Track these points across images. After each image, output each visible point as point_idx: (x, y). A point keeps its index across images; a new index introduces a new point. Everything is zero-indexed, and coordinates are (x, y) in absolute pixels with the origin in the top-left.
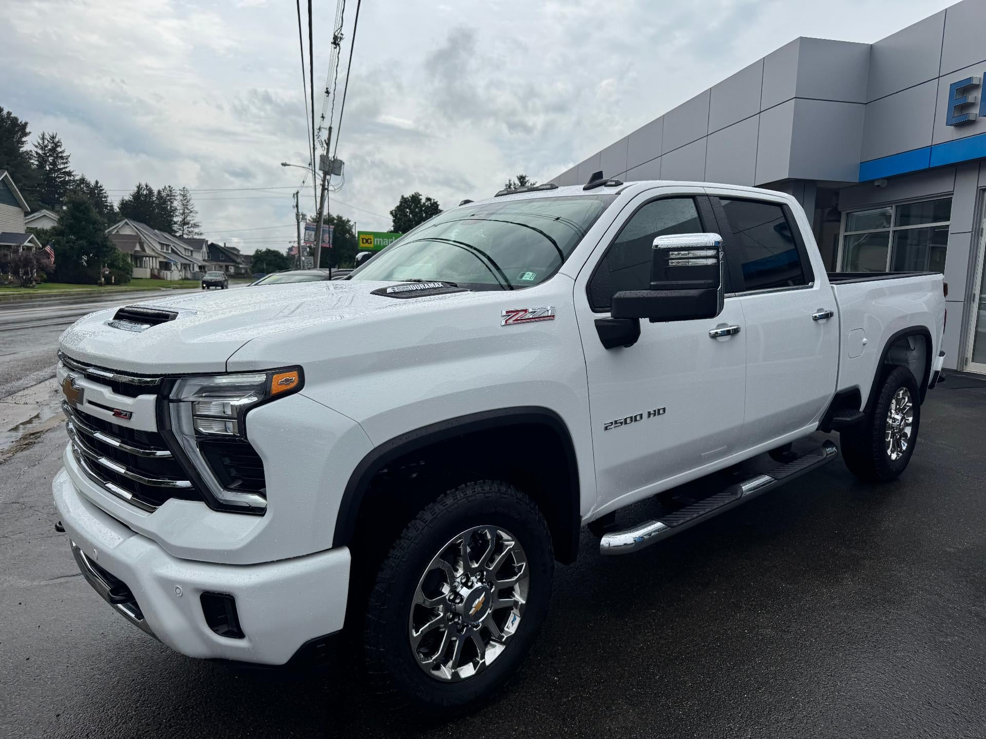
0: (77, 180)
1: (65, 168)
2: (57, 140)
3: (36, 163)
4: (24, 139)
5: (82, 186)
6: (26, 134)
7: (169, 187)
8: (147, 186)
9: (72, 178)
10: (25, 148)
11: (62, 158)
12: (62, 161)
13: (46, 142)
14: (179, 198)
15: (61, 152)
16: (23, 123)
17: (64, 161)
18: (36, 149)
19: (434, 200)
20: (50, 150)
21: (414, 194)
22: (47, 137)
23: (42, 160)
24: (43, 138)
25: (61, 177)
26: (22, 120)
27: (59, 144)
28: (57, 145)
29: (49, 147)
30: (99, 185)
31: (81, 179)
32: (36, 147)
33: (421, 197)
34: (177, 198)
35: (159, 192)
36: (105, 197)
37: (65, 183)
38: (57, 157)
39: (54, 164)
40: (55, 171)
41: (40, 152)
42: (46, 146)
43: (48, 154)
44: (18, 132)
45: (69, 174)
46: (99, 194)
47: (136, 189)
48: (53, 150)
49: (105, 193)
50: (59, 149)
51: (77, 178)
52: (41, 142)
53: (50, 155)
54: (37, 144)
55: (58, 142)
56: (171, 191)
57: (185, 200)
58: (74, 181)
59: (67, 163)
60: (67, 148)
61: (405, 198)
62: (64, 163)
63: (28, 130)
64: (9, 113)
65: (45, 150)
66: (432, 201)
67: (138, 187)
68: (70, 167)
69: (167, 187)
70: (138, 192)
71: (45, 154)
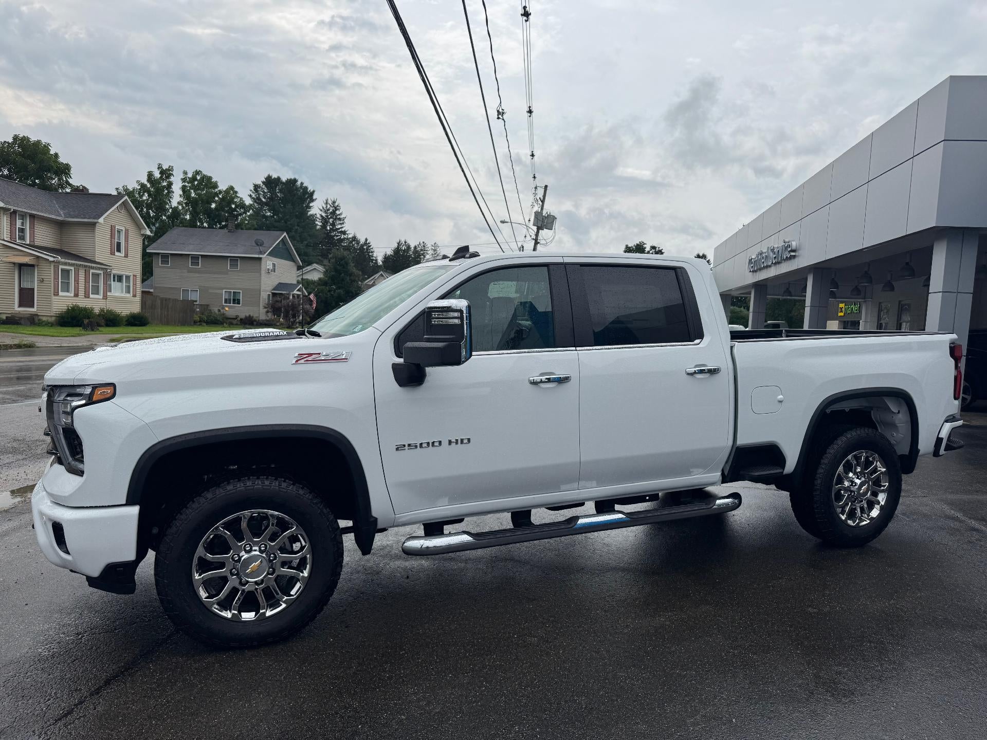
0: (350, 238)
1: (341, 228)
2: (337, 204)
3: (320, 224)
4: (311, 205)
5: (353, 243)
6: (312, 200)
7: (423, 242)
8: (405, 242)
9: (346, 236)
10: (312, 212)
11: (340, 219)
12: (339, 222)
13: (329, 206)
14: (430, 252)
15: (339, 215)
16: (312, 191)
17: (341, 222)
18: (320, 213)
19: (659, 248)
20: (331, 213)
21: (638, 243)
22: (330, 202)
23: (325, 221)
24: (327, 203)
25: (338, 236)
26: (310, 189)
27: (338, 208)
28: (336, 209)
29: (331, 211)
30: (368, 242)
31: (353, 237)
32: (321, 210)
33: (645, 246)
34: (429, 252)
35: (415, 247)
36: (372, 252)
37: (341, 240)
38: (335, 219)
39: (333, 224)
40: (334, 231)
41: (324, 215)
42: (328, 210)
43: (329, 217)
44: (307, 198)
45: (344, 233)
46: (367, 249)
47: (396, 245)
48: (334, 213)
49: (372, 249)
50: (338, 212)
51: (350, 236)
52: (325, 206)
53: (331, 218)
54: (322, 209)
55: (338, 206)
56: (424, 246)
57: (435, 254)
58: (347, 239)
59: (343, 224)
60: (344, 211)
61: (629, 248)
62: (341, 224)
63: (314, 197)
64: (302, 183)
65: (327, 213)
66: (657, 249)
67: (398, 244)
68: (346, 227)
69: (421, 242)
70: (398, 247)
71: (327, 216)
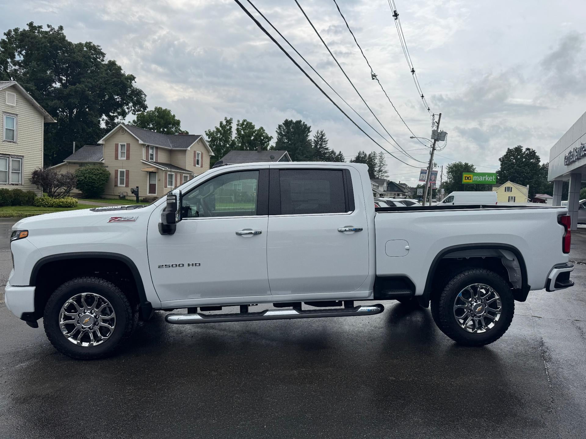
0: (330, 152)
1: (325, 146)
2: (323, 133)
3: (314, 145)
4: (308, 134)
5: (332, 154)
6: (309, 132)
7: (374, 152)
8: (363, 152)
9: (328, 151)
10: (309, 138)
11: (325, 141)
12: (325, 143)
13: (319, 134)
14: (378, 158)
15: (324, 139)
16: (309, 126)
17: (326, 143)
18: (314, 138)
19: (532, 149)
20: (320, 138)
21: (517, 147)
22: (320, 132)
23: (316, 142)
24: (318, 133)
25: (323, 151)
26: (308, 125)
27: (324, 135)
28: (323, 135)
29: (320, 137)
30: (341, 154)
31: (332, 151)
32: (315, 137)
33: (522, 148)
34: (377, 158)
35: (370, 155)
36: (344, 159)
37: (325, 153)
38: (322, 142)
39: (321, 145)
40: (321, 148)
41: (316, 139)
42: (318, 137)
43: (319, 140)
44: (307, 131)
45: (327, 149)
46: (341, 158)
47: (358, 155)
48: (322, 137)
49: (344, 157)
50: (324, 138)
51: (330, 151)
52: (317, 135)
53: (320, 141)
54: (315, 136)
55: (324, 134)
56: (374, 154)
57: (381, 158)
58: (329, 152)
59: (326, 144)
60: (327, 137)
61: (510, 150)
62: (325, 144)
63: (310, 130)
64: (304, 123)
65: (318, 138)
67: (359, 154)
68: (328, 146)
69: (373, 152)
70: (359, 156)
71: (318, 140)
